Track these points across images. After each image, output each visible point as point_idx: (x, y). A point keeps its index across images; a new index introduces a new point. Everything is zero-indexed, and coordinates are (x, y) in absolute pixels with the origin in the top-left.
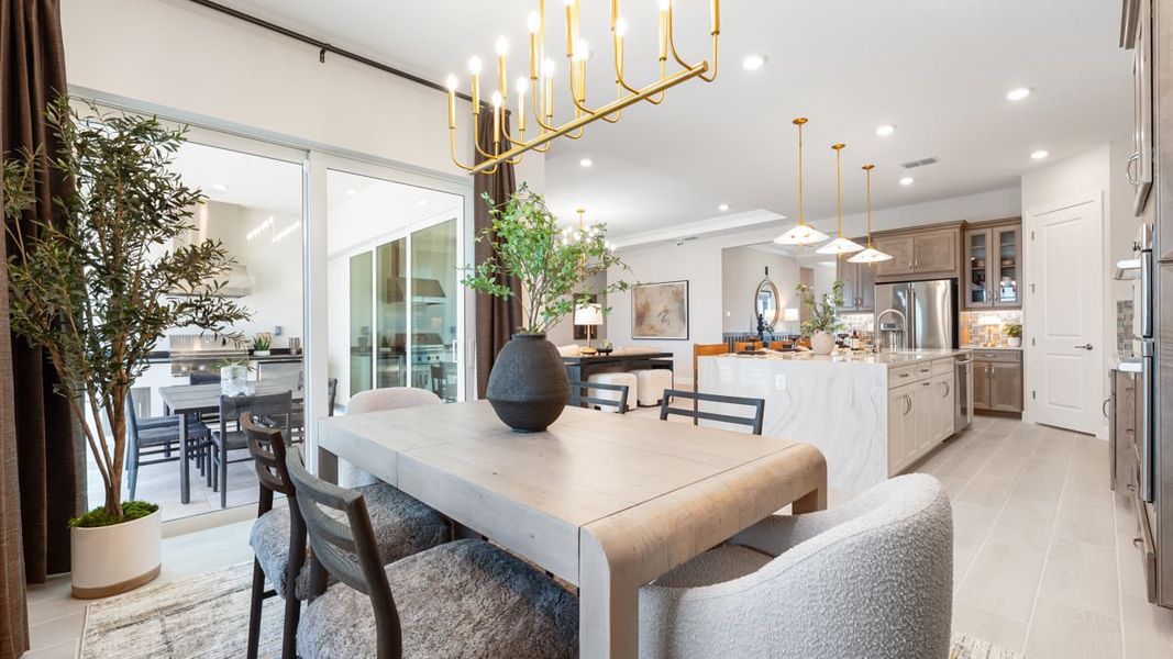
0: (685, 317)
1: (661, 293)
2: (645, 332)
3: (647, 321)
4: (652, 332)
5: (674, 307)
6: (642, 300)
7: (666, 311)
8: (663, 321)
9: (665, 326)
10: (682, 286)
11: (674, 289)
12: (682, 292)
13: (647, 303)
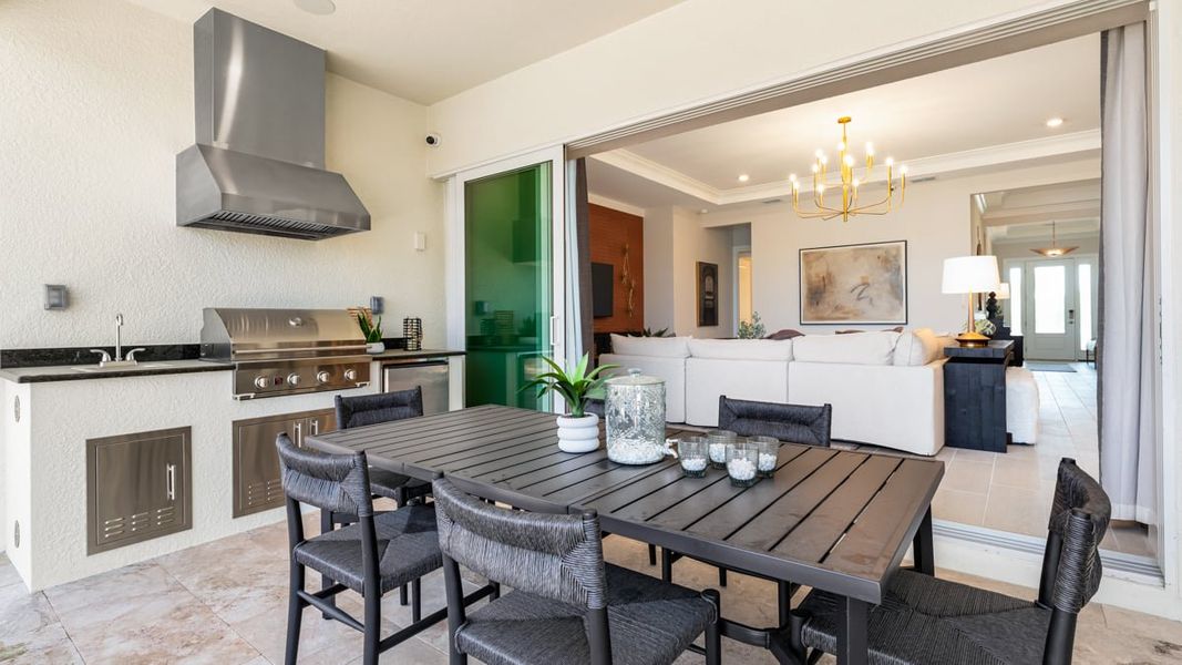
0: (899, 291)
1: (856, 259)
2: (826, 315)
3: (829, 298)
4: (838, 314)
5: (881, 278)
6: (819, 269)
7: (866, 284)
8: (859, 299)
9: (863, 305)
10: (898, 249)
11: (880, 253)
12: (896, 257)
13: (829, 274)
